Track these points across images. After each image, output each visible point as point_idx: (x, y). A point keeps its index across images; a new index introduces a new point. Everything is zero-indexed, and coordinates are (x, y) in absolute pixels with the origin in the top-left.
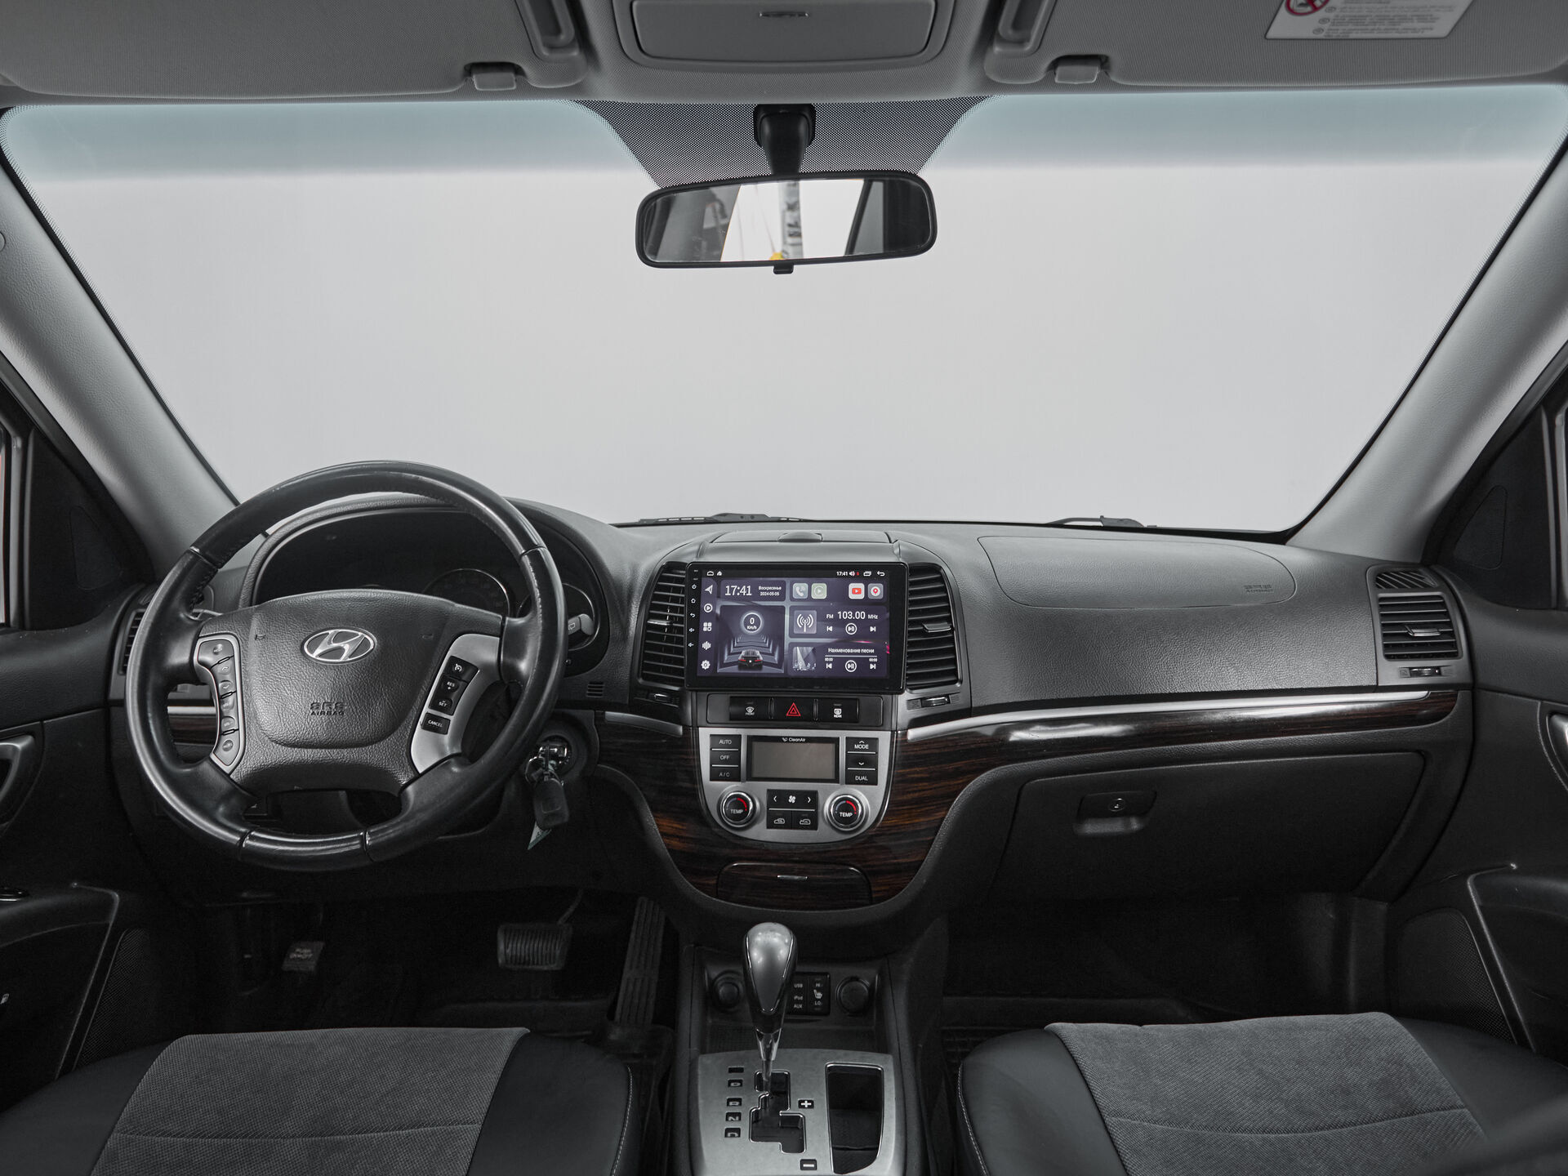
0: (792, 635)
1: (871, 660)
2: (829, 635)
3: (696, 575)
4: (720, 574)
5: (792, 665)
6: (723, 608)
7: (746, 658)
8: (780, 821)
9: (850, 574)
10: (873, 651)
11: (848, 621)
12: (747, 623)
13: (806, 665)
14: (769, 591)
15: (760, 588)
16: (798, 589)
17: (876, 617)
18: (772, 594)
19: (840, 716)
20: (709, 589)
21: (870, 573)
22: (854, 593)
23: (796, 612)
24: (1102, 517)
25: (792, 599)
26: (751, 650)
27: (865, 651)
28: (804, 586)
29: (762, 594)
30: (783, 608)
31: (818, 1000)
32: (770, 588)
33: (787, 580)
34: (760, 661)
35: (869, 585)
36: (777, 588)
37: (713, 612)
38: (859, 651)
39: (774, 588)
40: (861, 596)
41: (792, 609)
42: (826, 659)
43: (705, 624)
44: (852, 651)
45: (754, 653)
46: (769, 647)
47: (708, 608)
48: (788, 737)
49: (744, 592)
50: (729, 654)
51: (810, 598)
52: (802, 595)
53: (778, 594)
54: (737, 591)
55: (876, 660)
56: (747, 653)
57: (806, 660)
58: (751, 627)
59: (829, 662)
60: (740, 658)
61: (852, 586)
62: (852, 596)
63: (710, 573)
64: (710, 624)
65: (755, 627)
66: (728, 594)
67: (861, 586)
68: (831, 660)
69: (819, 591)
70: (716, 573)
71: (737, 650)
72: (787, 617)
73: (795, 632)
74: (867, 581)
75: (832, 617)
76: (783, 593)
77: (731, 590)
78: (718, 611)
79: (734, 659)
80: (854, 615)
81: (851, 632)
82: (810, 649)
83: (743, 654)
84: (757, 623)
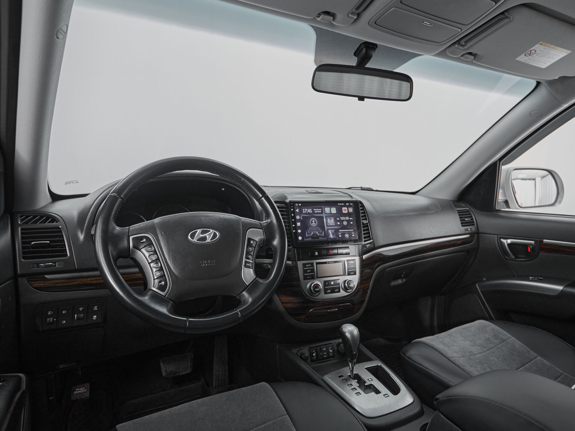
0: (327, 226)
1: (352, 233)
2: (338, 225)
3: (292, 205)
4: (300, 205)
5: (329, 237)
6: (303, 217)
7: (314, 235)
8: (329, 291)
9: (342, 204)
10: (352, 230)
11: (344, 220)
12: (312, 222)
13: (333, 236)
14: (318, 211)
15: (314, 210)
16: (327, 210)
17: (352, 219)
18: (319, 212)
20: (297, 210)
21: (348, 204)
23: (327, 218)
24: (361, 187)
25: (325, 213)
26: (315, 232)
27: (350, 230)
28: (329, 209)
29: (315, 212)
30: (323, 217)
31: (331, 353)
32: (318, 210)
33: (323, 207)
34: (318, 236)
35: (349, 208)
36: (320, 210)
37: (300, 219)
38: (348, 230)
39: (319, 210)
40: (347, 212)
41: (326, 217)
42: (339, 234)
43: (298, 223)
44: (346, 230)
45: (316, 233)
46: (320, 231)
47: (298, 217)
48: (329, 262)
49: (309, 211)
50: (308, 234)
51: (331, 213)
52: (328, 212)
53: (320, 212)
54: (307, 211)
55: (354, 233)
56: (314, 233)
57: (333, 234)
58: (314, 224)
59: (340, 235)
60: (311, 235)
61: (343, 208)
62: (344, 212)
63: (297, 205)
64: (299, 223)
65: (315, 224)
66: (304, 212)
67: (346, 208)
68: (341, 234)
69: (334, 210)
70: (299, 205)
71: (310, 232)
72: (325, 220)
73: (328, 225)
74: (348, 207)
75: (339, 219)
76: (322, 211)
77: (305, 210)
78: (302, 218)
79: (310, 235)
80: (345, 218)
81: (345, 224)
82: (334, 230)
83: (312, 233)
84: (315, 222)
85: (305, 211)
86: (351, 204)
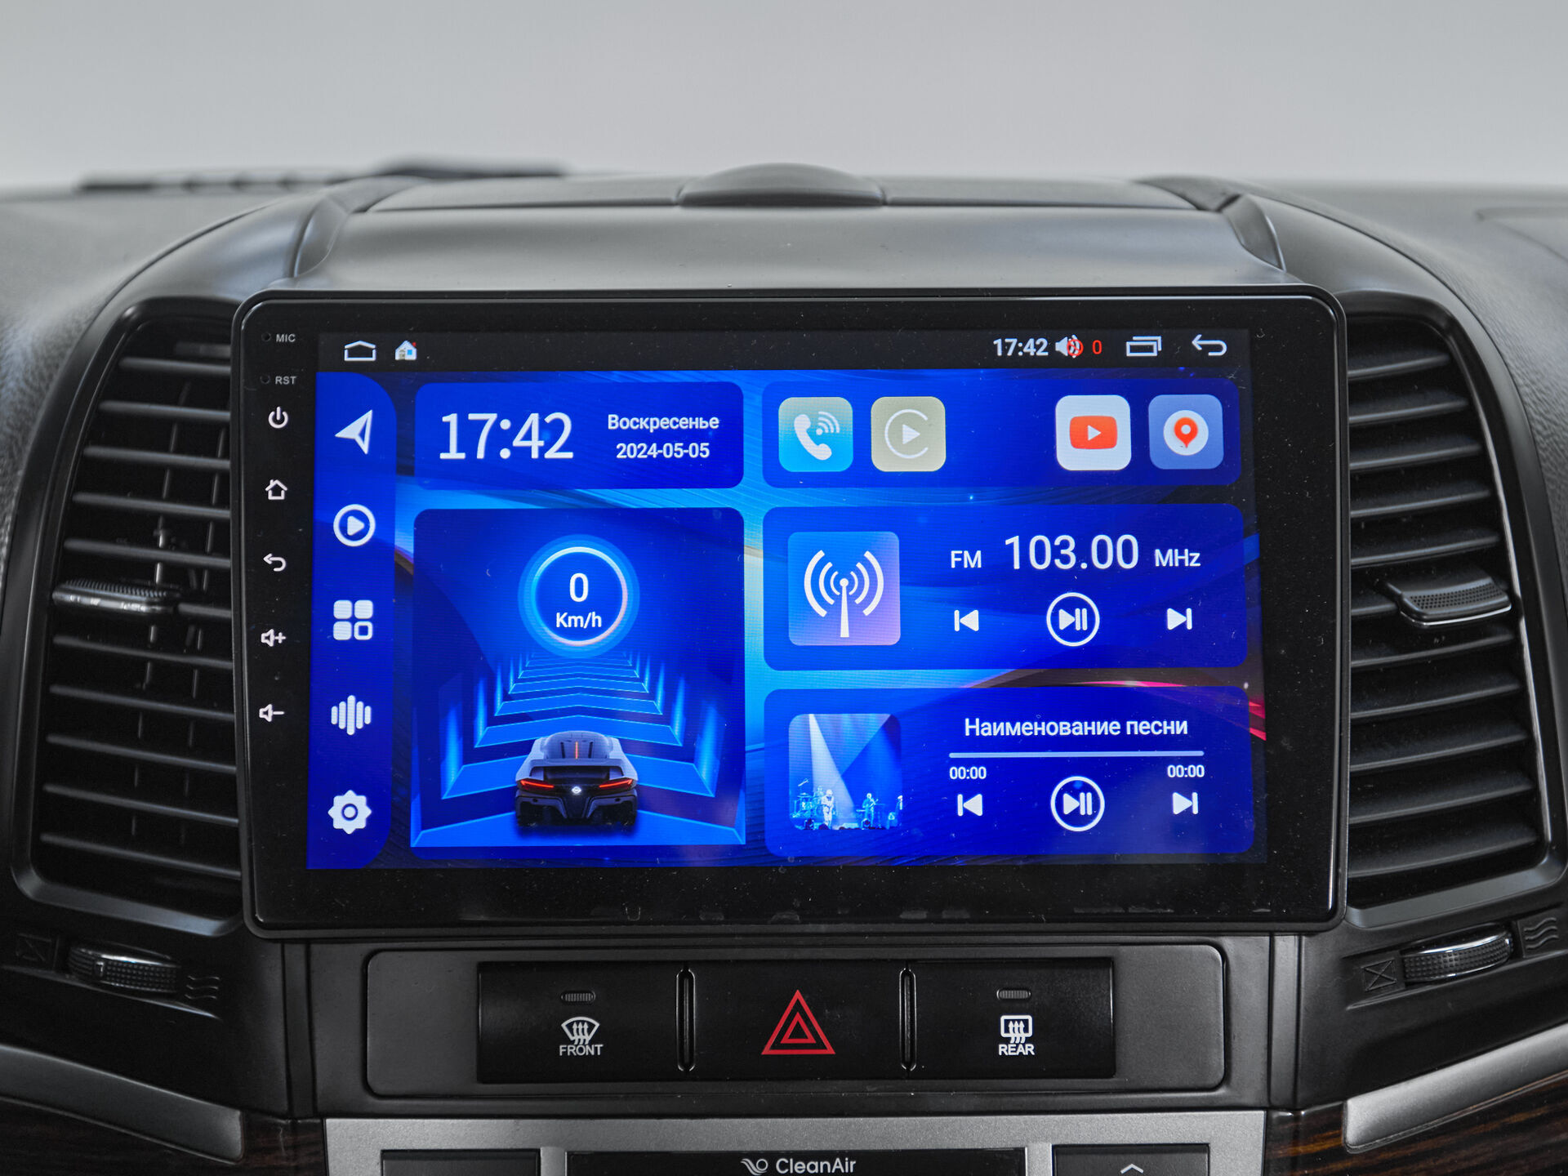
0: (782, 655)
1: (1174, 771)
2: (965, 651)
3: (284, 359)
4: (407, 352)
5: (786, 809)
6: (428, 524)
7: (556, 775)
9: (1062, 347)
10: (1181, 728)
11: (1055, 581)
12: (553, 598)
13: (858, 800)
14: (661, 437)
15: (614, 422)
16: (801, 425)
17: (1192, 559)
18: (674, 450)
19: (1030, 1049)
20: (358, 431)
21: (1156, 343)
22: (1079, 440)
23: (796, 539)
25: (776, 476)
26: (577, 736)
27: (1142, 728)
28: (835, 413)
29: (627, 451)
30: (732, 521)
32: (665, 423)
33: (751, 385)
34: (626, 787)
35: (1157, 403)
36: (700, 423)
37: (381, 547)
38: (1111, 728)
39: (685, 423)
40: (1117, 458)
41: (779, 525)
42: (956, 773)
43: (342, 608)
44: (1080, 729)
45: (591, 749)
46: (667, 719)
47: (354, 525)
48: (772, 1156)
49: (535, 444)
50: (470, 754)
51: (862, 471)
52: (822, 453)
53: (702, 450)
54: (499, 438)
55: (1198, 771)
56: (561, 750)
57: (855, 778)
58: (576, 620)
59: (969, 788)
60: (523, 774)
61: (1069, 409)
62: (1070, 458)
63: (358, 351)
64: (365, 608)
65: (595, 618)
66: (453, 454)
67: (1116, 408)
68: (980, 773)
69: (909, 434)
70: (386, 351)
71: (509, 734)
72: (754, 563)
73: (798, 638)
74: (1141, 385)
75: (974, 560)
76: (728, 445)
77: (469, 432)
78: (405, 542)
79: (491, 778)
80: (1083, 552)
81: (1070, 633)
82: (874, 722)
83: (538, 753)
84: (605, 600)
85: (468, 440)
86: (1197, 343)
